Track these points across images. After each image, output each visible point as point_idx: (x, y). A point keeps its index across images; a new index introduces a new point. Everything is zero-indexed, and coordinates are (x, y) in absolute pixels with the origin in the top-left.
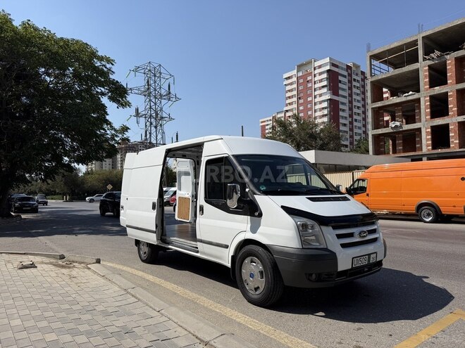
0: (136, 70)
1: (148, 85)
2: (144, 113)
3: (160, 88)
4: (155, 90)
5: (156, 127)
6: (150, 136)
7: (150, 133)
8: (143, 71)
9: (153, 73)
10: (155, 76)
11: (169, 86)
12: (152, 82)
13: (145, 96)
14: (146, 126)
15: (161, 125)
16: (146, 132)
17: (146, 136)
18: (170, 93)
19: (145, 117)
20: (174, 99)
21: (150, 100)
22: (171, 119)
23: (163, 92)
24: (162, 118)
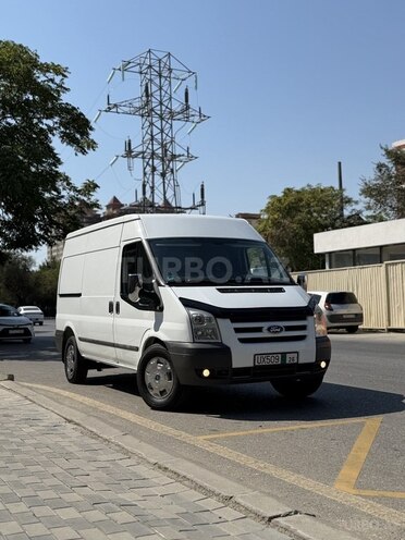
0: (125, 67)
1: (147, 96)
2: (140, 149)
3: (170, 98)
4: (161, 104)
5: (163, 175)
6: (153, 192)
7: (152, 188)
8: (137, 69)
9: (156, 71)
10: (160, 76)
11: (187, 94)
12: (154, 88)
13: (142, 116)
14: (145, 174)
15: (172, 171)
16: (144, 186)
17: (144, 193)
18: (188, 108)
19: (143, 158)
20: (197, 119)
21: (152, 124)
22: (190, 158)
23: (176, 107)
24: (174, 157)
